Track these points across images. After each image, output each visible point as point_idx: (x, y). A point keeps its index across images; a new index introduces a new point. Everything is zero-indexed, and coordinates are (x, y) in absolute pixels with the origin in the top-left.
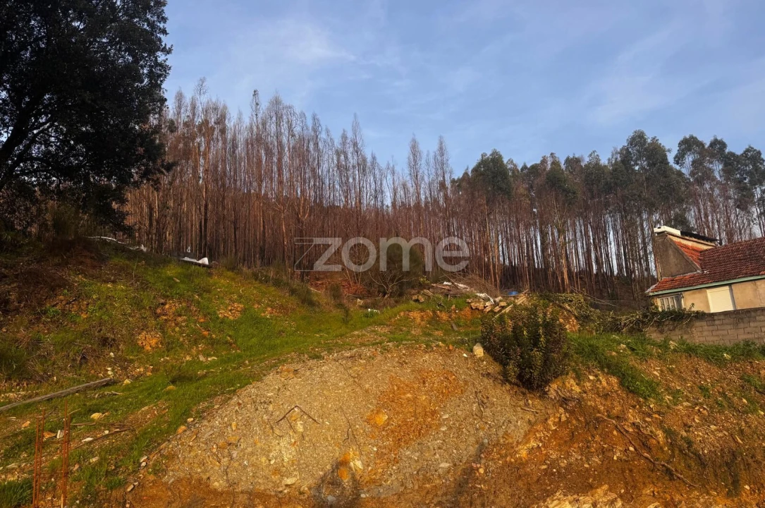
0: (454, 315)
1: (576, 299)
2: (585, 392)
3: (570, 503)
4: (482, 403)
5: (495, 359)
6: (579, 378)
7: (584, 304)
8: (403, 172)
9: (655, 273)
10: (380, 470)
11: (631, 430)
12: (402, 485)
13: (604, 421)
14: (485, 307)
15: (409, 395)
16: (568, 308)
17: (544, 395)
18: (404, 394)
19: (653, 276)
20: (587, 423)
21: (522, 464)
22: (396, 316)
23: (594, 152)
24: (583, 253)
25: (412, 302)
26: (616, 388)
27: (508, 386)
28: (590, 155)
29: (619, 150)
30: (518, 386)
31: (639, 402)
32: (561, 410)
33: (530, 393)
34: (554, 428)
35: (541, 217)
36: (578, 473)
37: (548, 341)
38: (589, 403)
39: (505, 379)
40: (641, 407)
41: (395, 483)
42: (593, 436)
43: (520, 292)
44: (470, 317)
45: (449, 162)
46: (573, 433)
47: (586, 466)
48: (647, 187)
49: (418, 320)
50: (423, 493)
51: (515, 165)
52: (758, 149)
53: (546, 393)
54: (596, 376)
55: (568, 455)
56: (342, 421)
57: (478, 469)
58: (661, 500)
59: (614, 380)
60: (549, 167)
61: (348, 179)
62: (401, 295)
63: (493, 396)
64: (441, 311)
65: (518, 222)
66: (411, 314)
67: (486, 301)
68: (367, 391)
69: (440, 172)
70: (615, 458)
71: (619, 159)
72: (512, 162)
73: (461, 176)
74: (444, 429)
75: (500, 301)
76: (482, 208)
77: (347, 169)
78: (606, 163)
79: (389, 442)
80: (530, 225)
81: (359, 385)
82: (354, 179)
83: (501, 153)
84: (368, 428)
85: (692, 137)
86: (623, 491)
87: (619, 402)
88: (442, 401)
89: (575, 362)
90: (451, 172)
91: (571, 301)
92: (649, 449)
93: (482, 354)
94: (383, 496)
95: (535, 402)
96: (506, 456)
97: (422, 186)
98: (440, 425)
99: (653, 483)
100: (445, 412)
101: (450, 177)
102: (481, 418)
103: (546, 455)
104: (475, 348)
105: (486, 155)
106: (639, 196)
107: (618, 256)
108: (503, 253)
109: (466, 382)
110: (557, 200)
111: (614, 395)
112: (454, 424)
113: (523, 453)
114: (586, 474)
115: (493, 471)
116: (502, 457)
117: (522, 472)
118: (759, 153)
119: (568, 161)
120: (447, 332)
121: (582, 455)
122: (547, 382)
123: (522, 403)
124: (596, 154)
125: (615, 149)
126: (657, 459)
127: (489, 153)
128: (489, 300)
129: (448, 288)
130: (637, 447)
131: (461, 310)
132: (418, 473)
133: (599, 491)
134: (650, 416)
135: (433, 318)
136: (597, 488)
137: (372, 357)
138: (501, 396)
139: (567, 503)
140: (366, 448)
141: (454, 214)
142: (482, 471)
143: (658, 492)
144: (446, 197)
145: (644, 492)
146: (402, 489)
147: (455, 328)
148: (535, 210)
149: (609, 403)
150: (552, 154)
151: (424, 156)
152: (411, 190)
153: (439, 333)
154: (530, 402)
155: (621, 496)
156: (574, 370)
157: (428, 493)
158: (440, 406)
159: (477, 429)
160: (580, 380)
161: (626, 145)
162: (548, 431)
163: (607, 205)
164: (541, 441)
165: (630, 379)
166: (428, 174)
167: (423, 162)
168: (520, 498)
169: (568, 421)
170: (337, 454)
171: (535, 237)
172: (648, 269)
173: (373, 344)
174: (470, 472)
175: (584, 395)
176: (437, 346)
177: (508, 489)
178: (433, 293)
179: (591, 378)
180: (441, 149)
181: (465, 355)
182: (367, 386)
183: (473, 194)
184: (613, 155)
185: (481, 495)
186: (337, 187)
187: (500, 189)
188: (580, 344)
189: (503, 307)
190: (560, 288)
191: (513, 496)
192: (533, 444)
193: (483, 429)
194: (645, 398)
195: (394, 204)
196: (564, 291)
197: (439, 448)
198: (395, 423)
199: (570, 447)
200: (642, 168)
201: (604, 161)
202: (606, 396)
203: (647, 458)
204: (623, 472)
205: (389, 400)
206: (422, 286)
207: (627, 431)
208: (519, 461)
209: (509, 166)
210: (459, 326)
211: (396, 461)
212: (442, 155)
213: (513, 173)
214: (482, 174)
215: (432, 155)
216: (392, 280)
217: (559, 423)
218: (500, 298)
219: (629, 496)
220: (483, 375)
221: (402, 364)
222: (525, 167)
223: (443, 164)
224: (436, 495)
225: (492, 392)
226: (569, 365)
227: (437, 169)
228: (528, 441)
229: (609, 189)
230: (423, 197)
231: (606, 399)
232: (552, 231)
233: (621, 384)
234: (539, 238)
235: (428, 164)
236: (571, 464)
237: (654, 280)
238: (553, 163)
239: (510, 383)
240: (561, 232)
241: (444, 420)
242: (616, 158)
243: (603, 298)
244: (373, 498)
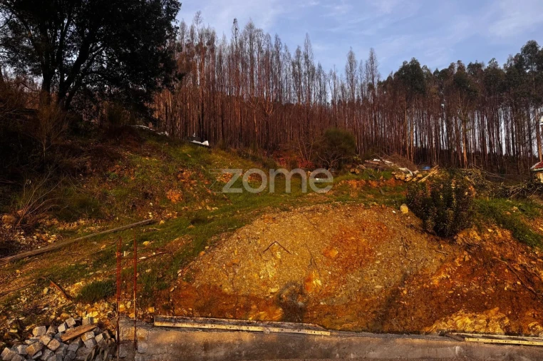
0: (382, 183)
1: (473, 173)
2: (485, 241)
3: (470, 318)
4: (406, 246)
5: (417, 215)
6: (480, 230)
7: (481, 176)
8: (342, 76)
10: (333, 287)
11: (519, 269)
12: (349, 298)
13: (498, 262)
14: (406, 178)
15: (353, 238)
16: (469, 179)
17: (453, 242)
18: (350, 237)
19: (535, 156)
20: (485, 263)
21: (433, 289)
22: (338, 183)
23: (493, 59)
24: (479, 138)
25: (350, 174)
26: (509, 239)
27: (426, 235)
28: (490, 62)
29: (514, 57)
30: (434, 235)
31: (526, 250)
32: (466, 253)
33: (442, 240)
34: (459, 265)
35: (448, 110)
36: (477, 297)
37: (459, 203)
38: (487, 249)
39: (424, 229)
40: (528, 253)
41: (344, 297)
42: (489, 272)
43: (432, 167)
44: (394, 185)
45: (378, 68)
46: (473, 269)
47: (483, 293)
48: (536, 86)
49: (355, 187)
50: (364, 304)
51: (428, 70)
53: (455, 240)
54: (494, 229)
55: (469, 285)
56: (307, 253)
57: (402, 291)
58: (540, 321)
59: (508, 233)
60: (456, 71)
61: (300, 83)
63: (414, 241)
64: (372, 180)
65: (429, 115)
66: (350, 182)
67: (407, 173)
68: (323, 234)
69: (370, 76)
70: (506, 289)
71: (513, 64)
72: (426, 67)
73: (386, 79)
74: (378, 262)
75: (418, 173)
76: (402, 103)
77: (300, 76)
78: (502, 67)
79: (340, 269)
80: (439, 117)
81: (317, 230)
82: (305, 83)
83: (419, 61)
84: (325, 259)
86: (510, 312)
87: (511, 249)
88: (376, 243)
89: (478, 219)
90: (379, 76)
91: (471, 174)
92: (533, 284)
93: (407, 212)
94: (336, 305)
95: (445, 247)
96: (423, 283)
97: (356, 87)
98: (375, 260)
99: (534, 308)
100: (379, 251)
101: (378, 80)
102: (405, 256)
103: (453, 284)
104: (402, 207)
105: (407, 62)
106: (529, 93)
107: (507, 140)
108: (416, 138)
109: (394, 231)
110: (461, 97)
111: (507, 243)
112: (385, 259)
113: (436, 281)
114: (483, 299)
115: (413, 293)
116: (420, 284)
117: (434, 294)
119: (471, 66)
120: (377, 196)
121: (480, 285)
122: (456, 233)
123: (436, 247)
124: (495, 61)
125: (510, 56)
126: (539, 291)
127: (409, 61)
128: (409, 173)
129: (377, 163)
130: (523, 282)
131: (387, 180)
132: (360, 290)
133: (492, 311)
134: (535, 260)
135: (366, 185)
136: (490, 309)
137: (327, 211)
138: (421, 242)
139: (467, 318)
140: (324, 272)
141: (379, 108)
142: (405, 292)
143: (538, 315)
144: (374, 95)
145: (526, 314)
146: (349, 301)
147: (383, 193)
148: (443, 105)
149: (503, 249)
150: (459, 61)
151: (358, 65)
152: (348, 91)
153: (371, 196)
154: (442, 246)
155: (509, 316)
156: (476, 225)
157: (366, 305)
158: (375, 247)
159: (402, 264)
160: (481, 232)
161: (520, 52)
162: (454, 266)
163: (501, 100)
164: (449, 274)
165: (521, 233)
166: (361, 78)
167: (358, 68)
168: (432, 312)
169: (470, 261)
170: (304, 274)
171: (442, 125)
172: (531, 150)
173: (325, 203)
174: (396, 292)
175: (484, 243)
176: (373, 205)
177: (424, 306)
178: (366, 167)
179: (490, 230)
180: (372, 58)
181: (394, 212)
182: (323, 231)
183: (395, 93)
184: (508, 62)
185: (404, 308)
186: (292, 89)
187: (417, 89)
188: (482, 206)
189: (420, 178)
190: (460, 164)
191: (427, 310)
192: (443, 276)
193: (406, 264)
194: (532, 247)
195: (333, 102)
196: (463, 166)
197: (375, 275)
198: (343, 256)
199: (471, 279)
200: (532, 71)
201: (501, 66)
202: (501, 244)
203: (530, 290)
204: (511, 298)
205: (339, 241)
206: (357, 162)
207: (516, 270)
208: (432, 287)
209: (424, 71)
210: (386, 191)
211: (344, 282)
212: (373, 63)
213: (427, 76)
214: (403, 77)
215: (364, 63)
216: (333, 158)
217: (464, 262)
218: (417, 171)
219: (514, 316)
220: (408, 227)
221: (347, 217)
222: (437, 72)
223: (372, 70)
224: (373, 307)
225: (414, 238)
226: (473, 221)
227: (367, 74)
228: (439, 274)
229: (504, 88)
230: (356, 96)
231: (500, 246)
232: (456, 121)
233: (513, 235)
234: (445, 127)
235: (361, 70)
236: (472, 291)
238: (459, 68)
239: (428, 232)
240: (464, 122)
241: (378, 256)
242: (511, 64)
243: (494, 172)
244: (329, 306)
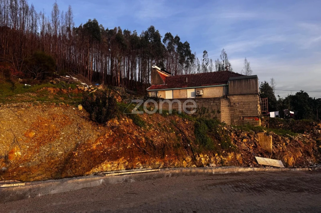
0: (70, 91)
1: (121, 89)
2: (120, 124)
3: (110, 164)
4: (79, 128)
5: (87, 111)
6: (119, 119)
7: (124, 92)
8: (49, 19)
9: (150, 83)
10: (30, 156)
11: (134, 138)
12: (40, 161)
13: (126, 135)
14: (84, 89)
15: (46, 124)
16: (118, 92)
17: (105, 125)
18: (44, 124)
19: (150, 84)
20: (120, 136)
21: (93, 151)
22: (41, 89)
23: (135, 30)
24: (127, 71)
25: (49, 83)
26: (131, 123)
27: (91, 122)
28: (134, 32)
29: (144, 32)
30: (95, 122)
31: (138, 128)
32: (111, 131)
33: (100, 124)
34: (107, 137)
35: (112, 54)
36: (114, 153)
37: (109, 105)
38: (121, 128)
39: (90, 119)
40: (139, 130)
41: (37, 160)
42: (121, 140)
43: (100, 84)
44: (77, 93)
45: (73, 19)
46: (114, 139)
47: (117, 151)
48: (153, 49)
49: (52, 92)
50: (50, 164)
51: (103, 28)
52: (189, 43)
53: (106, 124)
54: (125, 119)
55: (111, 147)
56: (11, 135)
57: (75, 154)
58: (141, 161)
59: (131, 120)
60: (117, 32)
61: (16, 15)
62: (43, 79)
63: (84, 126)
64: (64, 89)
65: (102, 54)
66: (49, 89)
67: (85, 86)
68: (25, 122)
69: (68, 23)
70: (128, 148)
71: (144, 36)
72: (102, 26)
73: (78, 27)
74: (61, 138)
76: (87, 44)
77: (16, 9)
78: (139, 36)
79: (36, 144)
80: (107, 56)
81: (21, 119)
82: (20, 15)
83: (98, 21)
84: (25, 138)
85: (170, 33)
86: (129, 159)
87: (132, 128)
88: (62, 127)
89: (118, 113)
90: (73, 24)
91: (120, 90)
92: (139, 145)
93: (82, 109)
94: (31, 166)
95: (101, 128)
96: (87, 148)
97: (58, 27)
98: (60, 137)
99: (139, 155)
100: (63, 132)
101: (73, 26)
102: (78, 134)
103: (103, 147)
104: (79, 106)
105: (91, 20)
106: (149, 53)
107: (139, 74)
108: (94, 66)
109: (73, 120)
110: (119, 47)
111: (130, 125)
112: (66, 136)
113: (94, 147)
114: (117, 154)
115: (81, 154)
116: (85, 149)
117: (93, 154)
118: (189, 44)
119: (125, 31)
120: (65, 98)
121: (116, 147)
122: (107, 121)
123: (96, 128)
124: (136, 32)
125: (143, 31)
126: (141, 148)
127: (92, 20)
128: (86, 86)
129: (68, 78)
130: (136, 143)
131: (73, 89)
132: (48, 156)
133: (121, 159)
134: (141, 133)
135: (59, 91)
136: (120, 158)
137: (29, 107)
138: (88, 126)
139: (109, 164)
140: (23, 147)
141: (73, 44)
142: (76, 154)
143: (140, 159)
144: (70, 35)
145: (136, 159)
146: (40, 163)
147: (70, 97)
148: (110, 50)
149: (128, 128)
150: (119, 27)
151: (61, 13)
152: (52, 28)
153: (62, 99)
154: (99, 128)
155: (128, 161)
156: (117, 116)
157: (52, 164)
158: (60, 129)
159: (76, 138)
160: (119, 120)
161: (147, 30)
162: (105, 138)
163: (137, 53)
164: (102, 142)
165: (136, 120)
166: (62, 22)
167: (60, 15)
168: (91, 164)
169: (113, 135)
170: (8, 149)
171: (109, 61)
172: (148, 81)
173: (29, 101)
174: (71, 155)
175: (120, 125)
176: (62, 104)
177: (87, 161)
178: (61, 80)
179: (123, 119)
180: (69, 11)
181: (74, 109)
182: (25, 120)
183: (83, 37)
184: (142, 34)
185: (75, 163)
186: (9, 17)
187: (96, 37)
188: (121, 107)
189: (92, 90)
190: (116, 84)
191: (88, 163)
192: (98, 143)
193: (79, 138)
194: (140, 127)
195: (42, 33)
196: (118, 85)
197: (59, 146)
198: (39, 136)
199: (112, 144)
200: (152, 41)
201: (139, 35)
202: (128, 126)
203: (138, 147)
204: (130, 152)
205: (36, 127)
206: (55, 76)
207: (133, 138)
208: (92, 150)
209: (101, 28)
210: (72, 96)
211: (38, 152)
212: (70, 15)
213: (102, 31)
214: (88, 28)
215: (64, 14)
216: (39, 71)
217: (110, 136)
218: (91, 86)
219: (131, 160)
220: (81, 117)
221: (43, 111)
222: (107, 30)
223: (70, 19)
224: (56, 164)
225: (84, 124)
226: (116, 114)
227: (66, 21)
228: (97, 142)
229: (139, 47)
230: (58, 33)
231: (127, 127)
232: (116, 60)
233: (133, 122)
234: (110, 62)
235: (62, 17)
236: (112, 150)
237: (150, 85)
238: (119, 31)
239: (92, 120)
240: (119, 61)
241: (62, 135)
242: (143, 35)
243: (131, 90)
244: (26, 167)
